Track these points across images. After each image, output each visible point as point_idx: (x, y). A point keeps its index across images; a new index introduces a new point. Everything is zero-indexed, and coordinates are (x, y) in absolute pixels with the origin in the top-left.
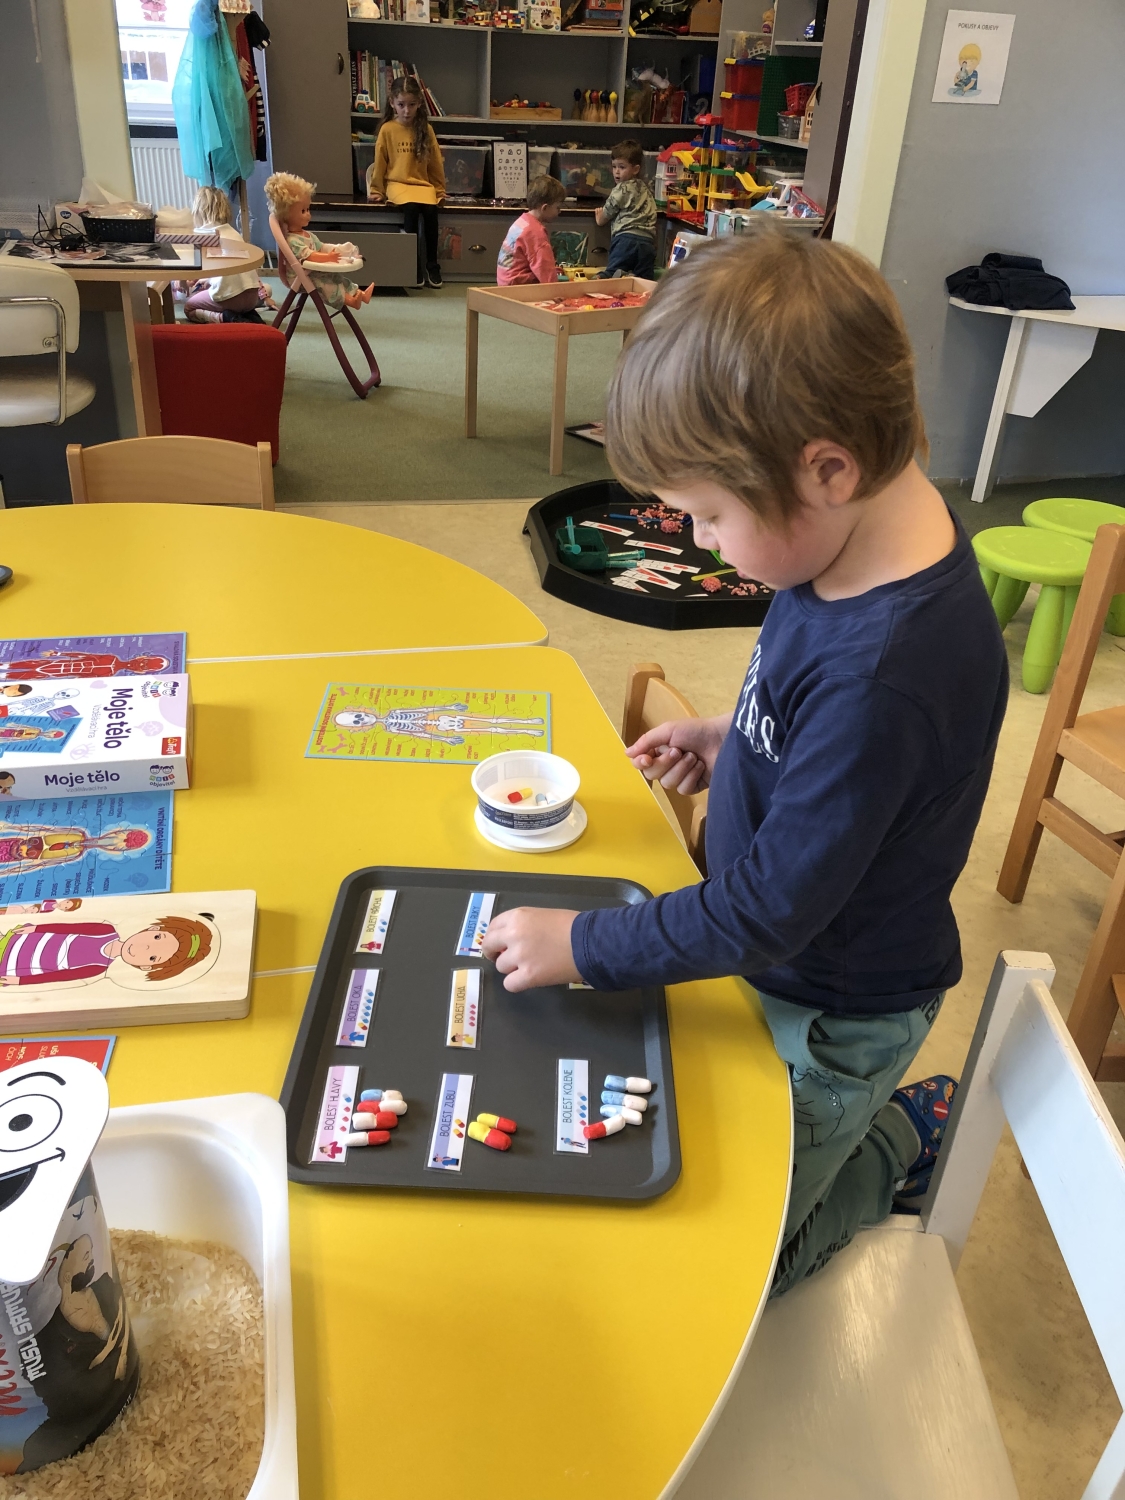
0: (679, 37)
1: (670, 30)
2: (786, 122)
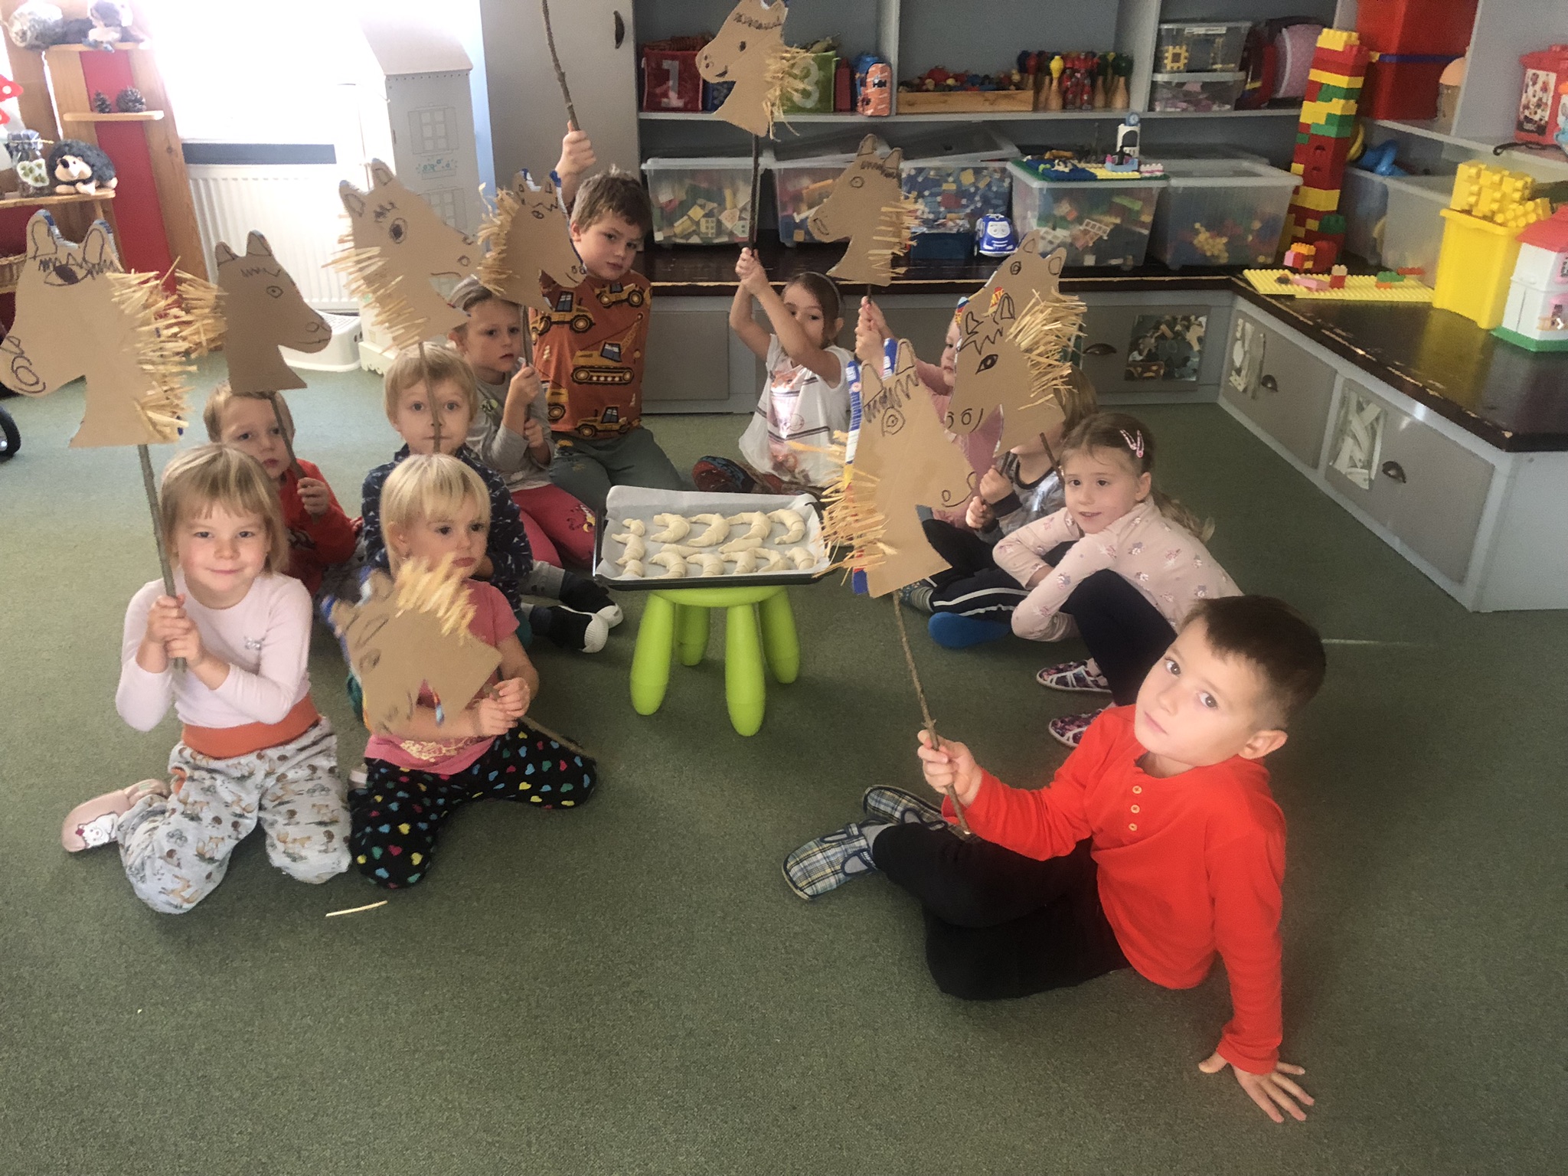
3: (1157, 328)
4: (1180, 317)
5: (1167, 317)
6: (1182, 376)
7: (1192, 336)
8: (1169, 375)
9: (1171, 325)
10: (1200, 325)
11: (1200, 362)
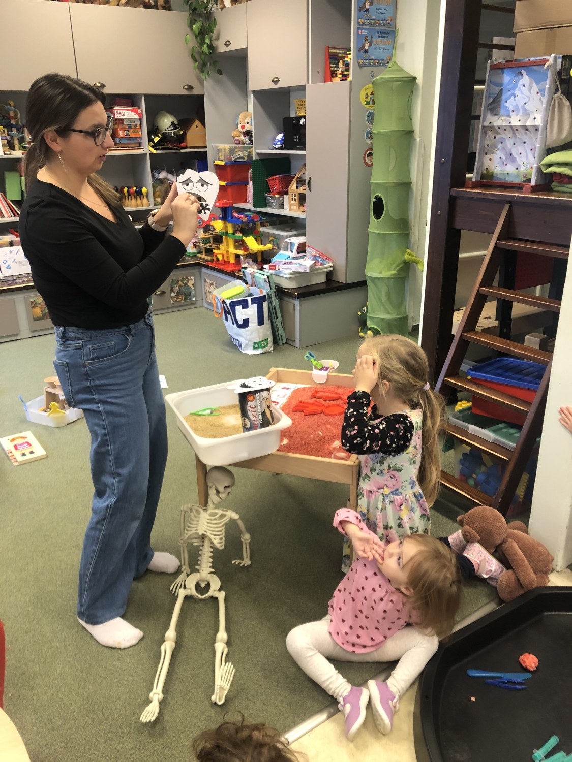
0: (182, 151)
1: (175, 146)
2: (272, 199)
3: (178, 283)
4: (185, 278)
5: (181, 279)
6: (190, 299)
7: (190, 284)
8: (186, 299)
9: (182, 281)
10: (192, 280)
11: (195, 293)
